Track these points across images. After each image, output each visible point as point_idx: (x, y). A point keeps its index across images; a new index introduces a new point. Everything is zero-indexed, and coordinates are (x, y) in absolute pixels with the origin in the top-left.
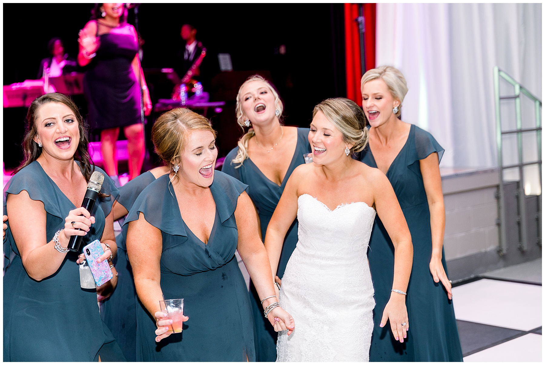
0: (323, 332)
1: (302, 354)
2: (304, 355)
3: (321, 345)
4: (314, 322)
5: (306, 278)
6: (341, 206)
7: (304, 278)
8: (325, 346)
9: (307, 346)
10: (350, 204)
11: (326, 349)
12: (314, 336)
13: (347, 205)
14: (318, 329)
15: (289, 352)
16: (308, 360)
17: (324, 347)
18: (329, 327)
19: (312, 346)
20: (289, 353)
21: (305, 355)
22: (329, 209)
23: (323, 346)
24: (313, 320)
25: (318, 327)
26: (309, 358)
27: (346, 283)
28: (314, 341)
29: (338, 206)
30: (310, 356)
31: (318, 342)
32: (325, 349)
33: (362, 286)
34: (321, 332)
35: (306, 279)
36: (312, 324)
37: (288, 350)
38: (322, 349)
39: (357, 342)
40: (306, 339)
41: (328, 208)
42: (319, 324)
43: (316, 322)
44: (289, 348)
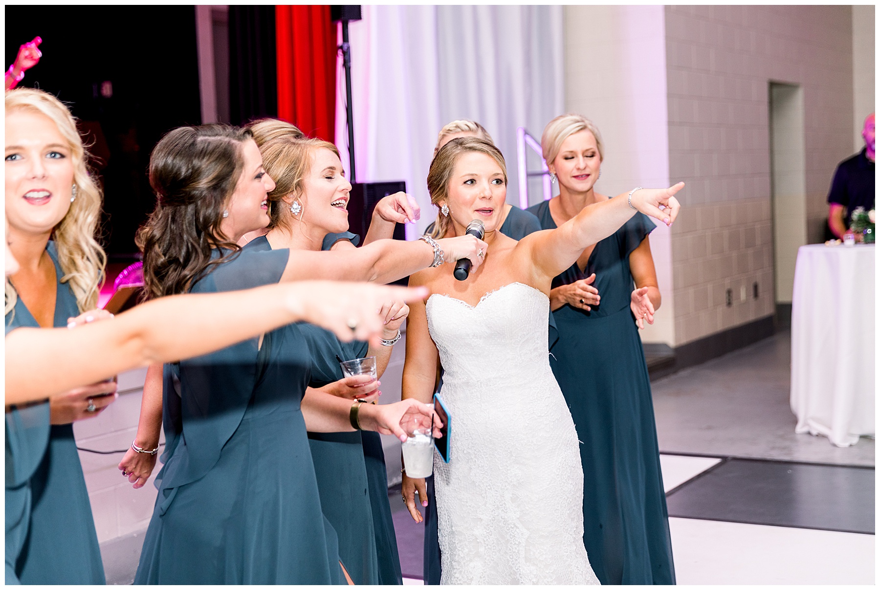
0: (505, 504)
1: (478, 541)
2: (482, 542)
3: (505, 523)
4: (489, 489)
5: (464, 422)
6: (486, 297)
7: (461, 423)
8: (511, 524)
9: (485, 528)
10: (499, 289)
11: (513, 528)
12: (492, 511)
13: (495, 292)
14: (497, 499)
15: (456, 542)
16: (490, 547)
17: (510, 526)
18: (513, 494)
19: (492, 527)
20: (458, 543)
21: (484, 541)
22: (469, 305)
23: (508, 525)
24: (487, 487)
25: (495, 496)
26: (490, 545)
27: (526, 415)
28: (493, 519)
29: (482, 298)
30: (493, 542)
31: (500, 519)
32: (511, 529)
33: (552, 414)
34: (501, 504)
35: (464, 424)
36: (486, 493)
37: (455, 540)
38: (508, 528)
39: (557, 511)
40: (480, 518)
41: (467, 305)
42: (497, 491)
43: (491, 489)
44: (456, 536)
